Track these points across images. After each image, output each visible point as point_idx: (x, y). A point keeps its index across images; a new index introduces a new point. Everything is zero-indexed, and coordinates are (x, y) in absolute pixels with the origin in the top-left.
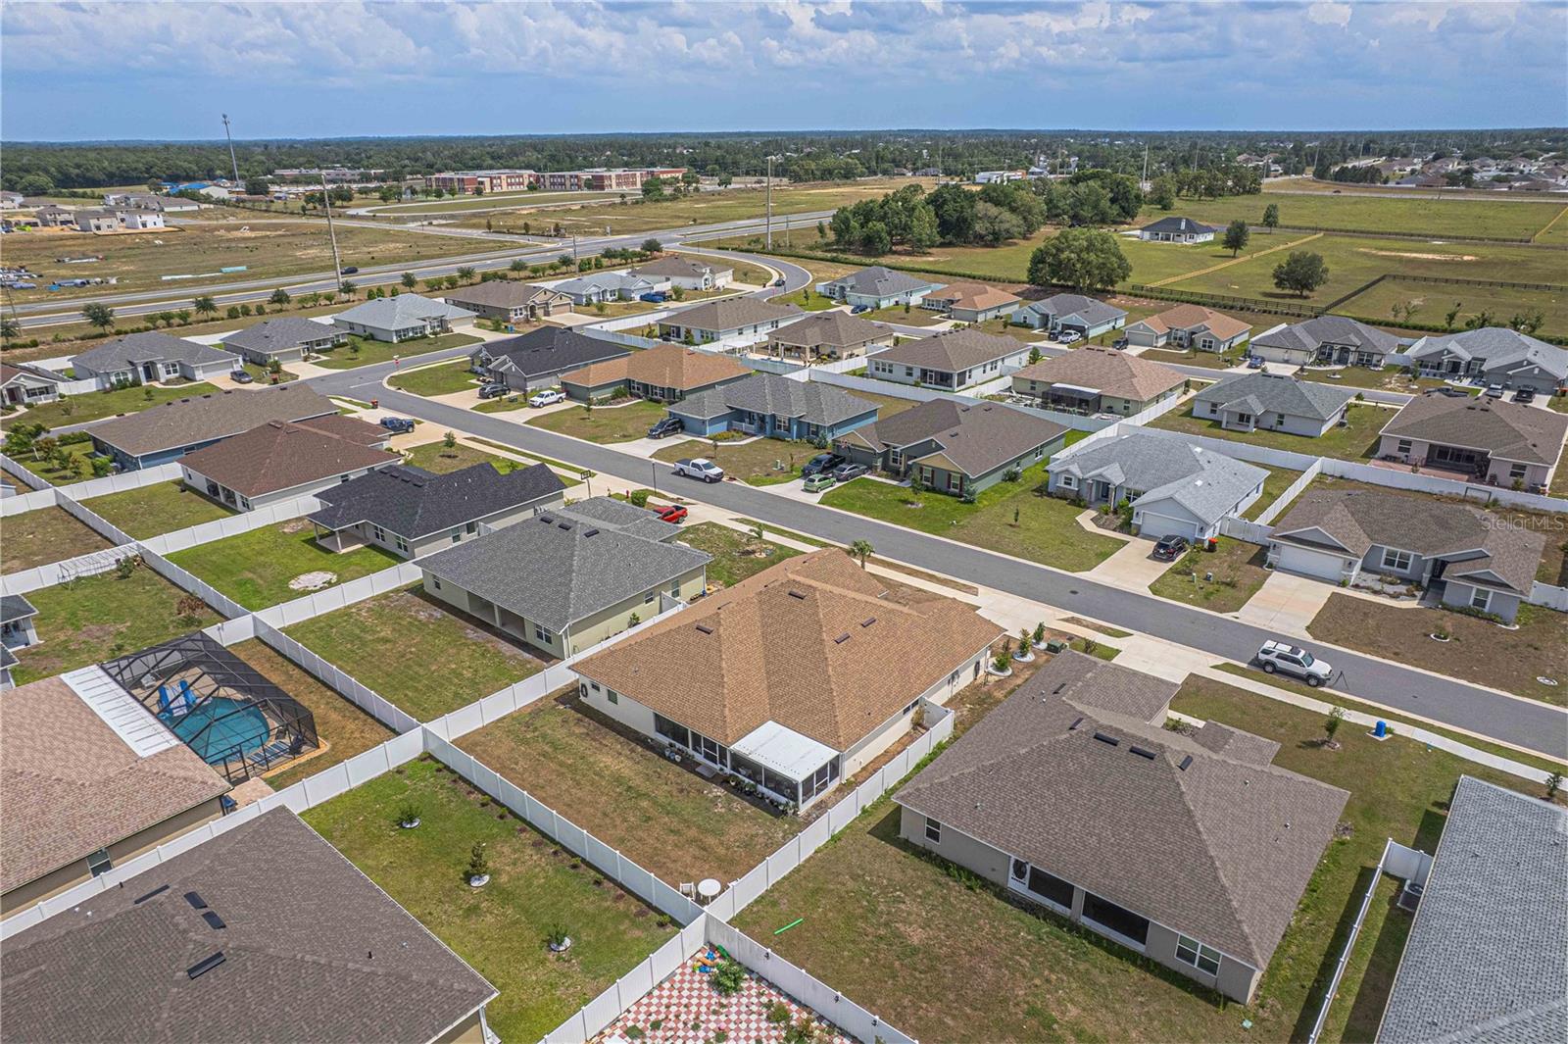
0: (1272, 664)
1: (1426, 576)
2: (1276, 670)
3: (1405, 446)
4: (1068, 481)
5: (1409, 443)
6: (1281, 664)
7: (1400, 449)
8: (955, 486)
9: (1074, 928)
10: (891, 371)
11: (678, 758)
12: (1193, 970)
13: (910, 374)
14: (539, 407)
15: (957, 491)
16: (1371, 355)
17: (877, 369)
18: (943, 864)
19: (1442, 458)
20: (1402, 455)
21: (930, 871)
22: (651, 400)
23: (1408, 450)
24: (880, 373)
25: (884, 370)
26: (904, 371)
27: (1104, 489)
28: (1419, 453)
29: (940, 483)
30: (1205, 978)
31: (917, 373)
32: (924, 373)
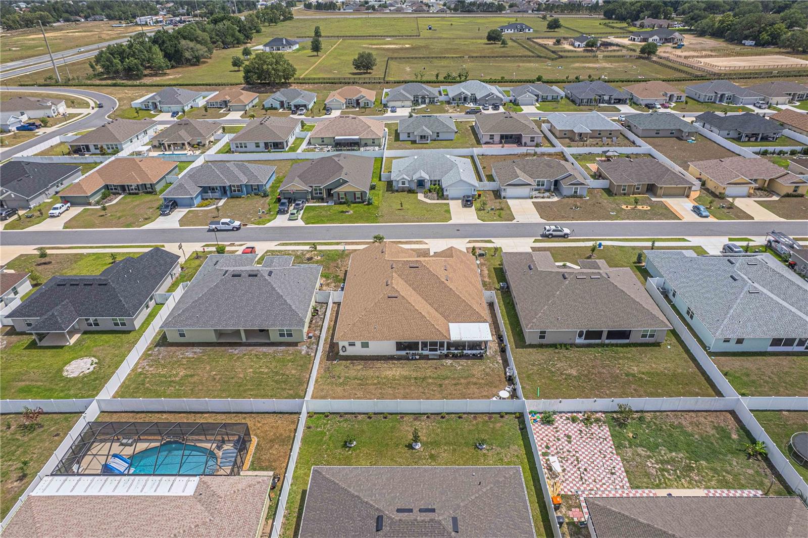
0: (551, 234)
1: (553, 187)
2: (553, 236)
3: (492, 137)
4: (403, 183)
5: (493, 135)
6: (554, 233)
7: (490, 139)
8: (358, 198)
9: (607, 345)
10: (246, 147)
11: (417, 357)
12: (648, 340)
13: (258, 146)
14: (58, 216)
15: (360, 200)
16: (434, 98)
17: (237, 147)
18: (554, 346)
19: (507, 139)
20: (491, 141)
21: (550, 350)
22: (130, 194)
23: (493, 138)
24: (240, 149)
25: (241, 147)
26: (254, 145)
27: (421, 183)
28: (497, 139)
29: (350, 198)
30: (652, 340)
31: (262, 145)
32: (266, 144)
